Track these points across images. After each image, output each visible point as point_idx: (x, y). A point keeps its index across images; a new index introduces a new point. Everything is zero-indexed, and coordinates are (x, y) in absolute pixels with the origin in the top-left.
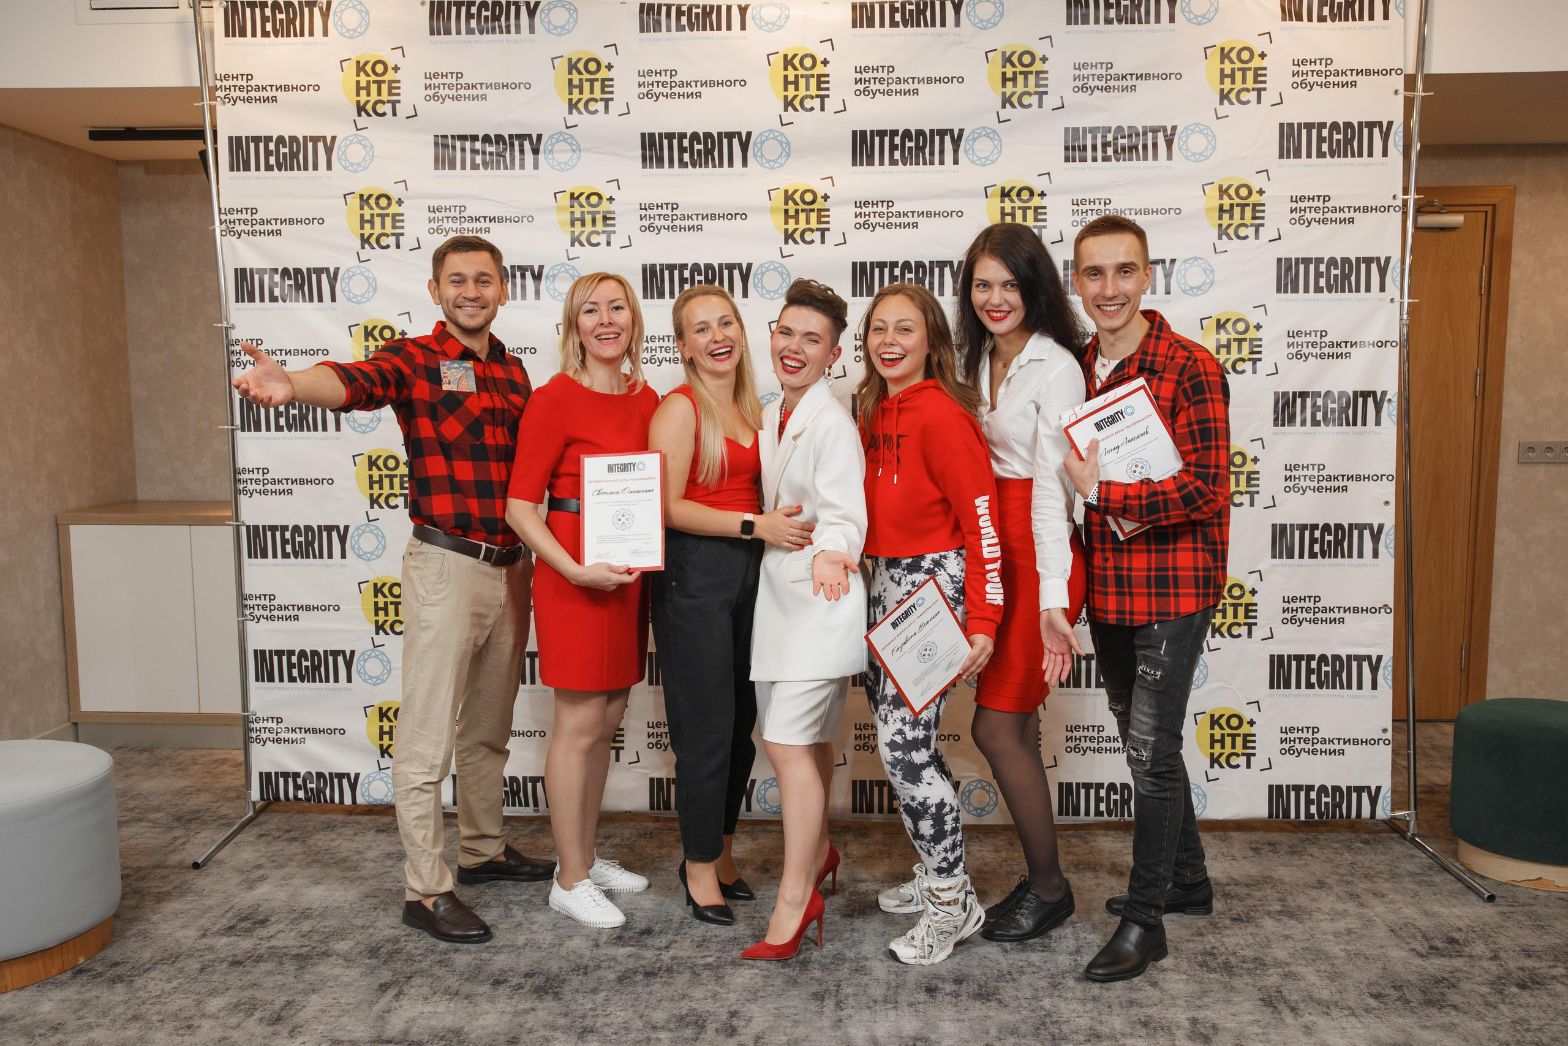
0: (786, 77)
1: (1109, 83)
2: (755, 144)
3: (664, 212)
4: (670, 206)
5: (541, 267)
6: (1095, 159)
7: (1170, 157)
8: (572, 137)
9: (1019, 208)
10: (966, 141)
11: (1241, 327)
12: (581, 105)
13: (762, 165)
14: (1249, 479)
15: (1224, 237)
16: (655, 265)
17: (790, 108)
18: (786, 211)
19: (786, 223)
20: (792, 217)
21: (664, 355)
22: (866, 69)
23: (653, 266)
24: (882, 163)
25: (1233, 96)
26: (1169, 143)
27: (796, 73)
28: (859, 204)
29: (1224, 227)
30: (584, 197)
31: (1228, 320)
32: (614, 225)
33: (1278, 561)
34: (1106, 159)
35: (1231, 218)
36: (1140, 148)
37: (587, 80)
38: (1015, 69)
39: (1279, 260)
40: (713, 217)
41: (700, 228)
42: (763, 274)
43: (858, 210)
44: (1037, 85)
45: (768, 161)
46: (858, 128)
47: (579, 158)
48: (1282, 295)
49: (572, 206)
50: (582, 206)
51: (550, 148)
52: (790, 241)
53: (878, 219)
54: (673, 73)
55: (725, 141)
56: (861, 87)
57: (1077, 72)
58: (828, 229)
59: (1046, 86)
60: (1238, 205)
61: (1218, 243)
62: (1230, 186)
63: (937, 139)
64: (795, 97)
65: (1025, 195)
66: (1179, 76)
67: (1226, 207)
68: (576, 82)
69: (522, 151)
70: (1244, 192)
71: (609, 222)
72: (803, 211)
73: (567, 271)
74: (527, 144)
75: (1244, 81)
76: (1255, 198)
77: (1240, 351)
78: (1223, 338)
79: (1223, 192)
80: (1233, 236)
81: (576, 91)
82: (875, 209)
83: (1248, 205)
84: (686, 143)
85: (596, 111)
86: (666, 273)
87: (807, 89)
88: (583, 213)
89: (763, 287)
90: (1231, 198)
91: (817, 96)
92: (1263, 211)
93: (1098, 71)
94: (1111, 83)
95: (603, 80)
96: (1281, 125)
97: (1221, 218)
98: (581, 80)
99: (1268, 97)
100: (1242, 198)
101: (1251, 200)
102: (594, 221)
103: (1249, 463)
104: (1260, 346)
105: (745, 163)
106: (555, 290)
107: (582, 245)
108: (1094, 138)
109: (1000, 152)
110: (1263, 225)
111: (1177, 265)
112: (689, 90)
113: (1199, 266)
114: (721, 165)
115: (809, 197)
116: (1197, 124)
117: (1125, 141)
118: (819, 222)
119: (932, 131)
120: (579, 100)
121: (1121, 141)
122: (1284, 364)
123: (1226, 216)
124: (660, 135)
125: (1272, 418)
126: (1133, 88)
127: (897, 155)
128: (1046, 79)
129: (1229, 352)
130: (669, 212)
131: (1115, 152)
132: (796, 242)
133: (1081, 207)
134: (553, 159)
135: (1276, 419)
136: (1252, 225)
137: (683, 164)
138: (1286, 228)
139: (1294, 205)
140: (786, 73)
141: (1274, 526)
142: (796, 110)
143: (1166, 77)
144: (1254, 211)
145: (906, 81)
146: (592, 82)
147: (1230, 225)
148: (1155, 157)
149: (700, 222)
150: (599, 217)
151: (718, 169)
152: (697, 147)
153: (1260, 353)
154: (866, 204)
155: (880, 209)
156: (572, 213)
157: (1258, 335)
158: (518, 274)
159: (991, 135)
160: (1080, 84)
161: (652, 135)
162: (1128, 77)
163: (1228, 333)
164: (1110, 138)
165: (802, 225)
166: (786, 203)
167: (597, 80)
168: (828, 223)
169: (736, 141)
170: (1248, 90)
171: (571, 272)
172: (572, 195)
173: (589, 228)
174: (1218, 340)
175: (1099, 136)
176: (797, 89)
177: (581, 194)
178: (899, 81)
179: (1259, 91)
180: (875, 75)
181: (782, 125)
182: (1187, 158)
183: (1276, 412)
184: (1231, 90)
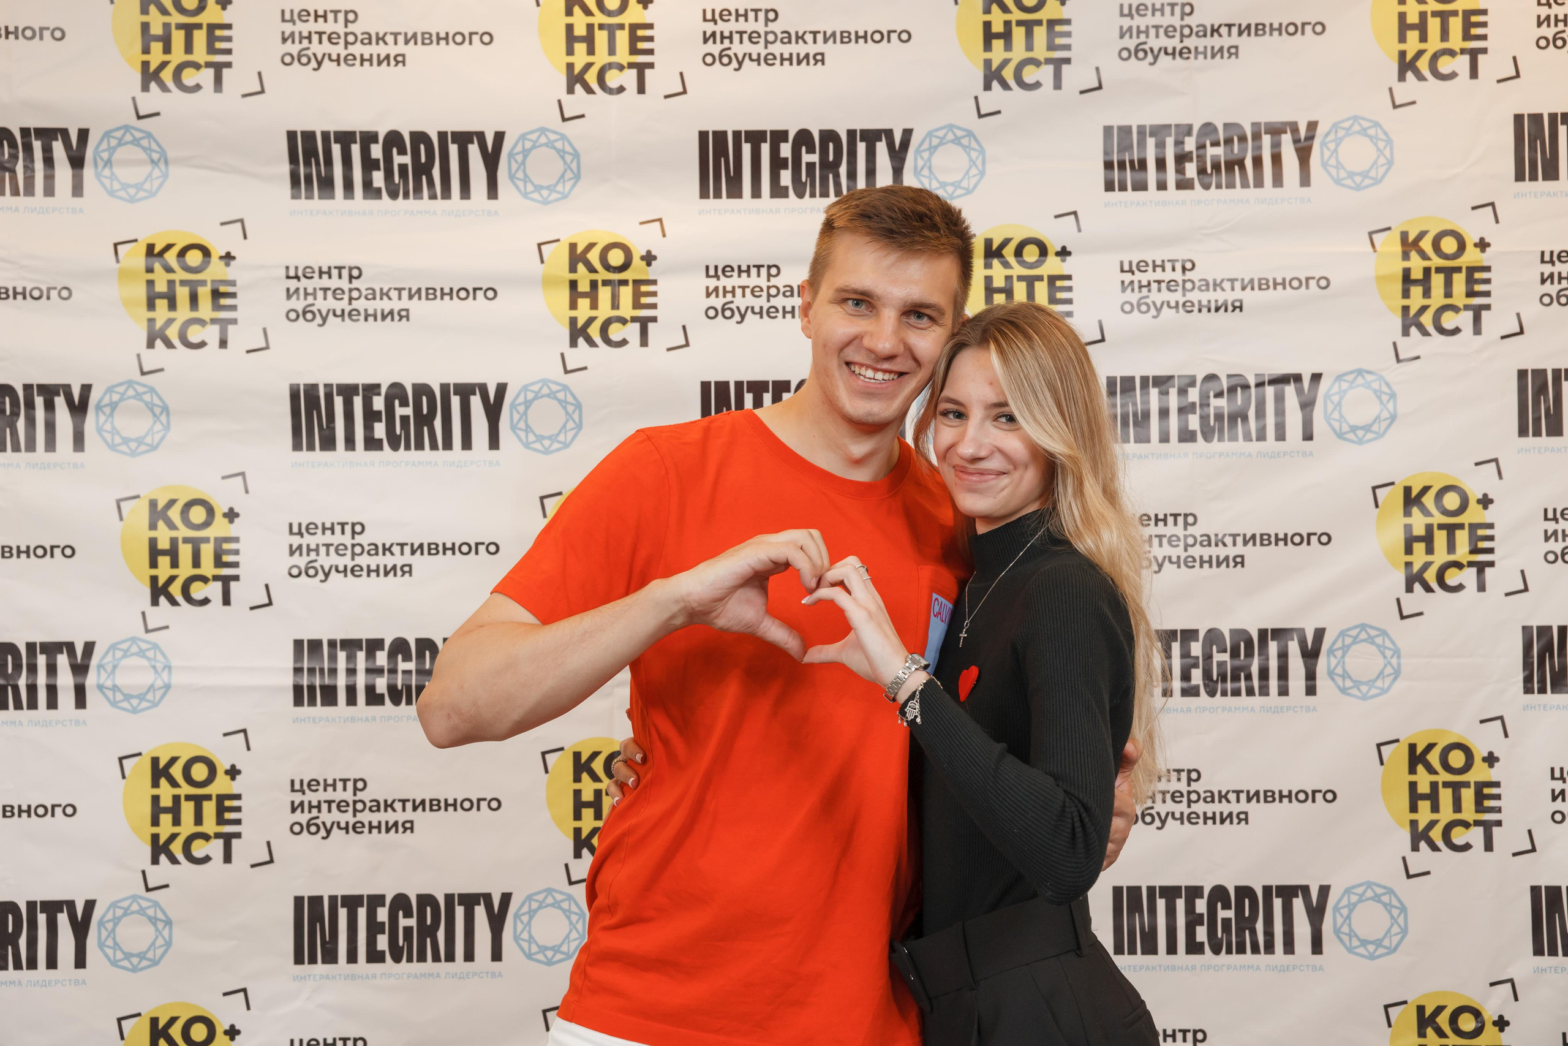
0: (570, 28)
1: (1188, 42)
2: (511, 155)
3: (334, 283)
4: (345, 273)
5: (86, 389)
6: (1162, 186)
7: (1305, 181)
8: (149, 136)
9: (1021, 278)
10: (918, 151)
11: (1452, 501)
12: (167, 75)
13: (525, 195)
14: (1480, 798)
15: (1414, 330)
16: (315, 387)
17: (578, 88)
18: (573, 284)
19: (573, 306)
20: (584, 295)
21: (334, 559)
22: (724, 15)
23: (312, 389)
24: (756, 193)
25: (1423, 64)
26: (1304, 154)
27: (590, 20)
28: (714, 272)
29: (1412, 312)
30: (174, 252)
31: (1426, 489)
32: (233, 308)
33: (1546, 960)
34: (1184, 184)
35: (1427, 293)
36: (1249, 163)
37: (180, 26)
38: (1008, 17)
39: (1522, 374)
40: (431, 293)
41: (404, 315)
42: (528, 404)
43: (712, 283)
44: (1051, 47)
45: (538, 188)
46: (711, 127)
47: (165, 176)
48: (1530, 441)
49: (150, 270)
50: (169, 270)
51: (105, 155)
52: (581, 341)
53: (750, 300)
54: (350, 16)
55: (453, 149)
56: (715, 49)
57: (1126, 22)
58: (654, 319)
59: (1067, 47)
60: (1439, 270)
61: (1402, 342)
62: (1422, 235)
63: (861, 147)
64: (589, 66)
65: (1031, 253)
66: (1320, 28)
67: (1417, 274)
68: (156, 29)
69: (49, 161)
70: (1449, 245)
71: (224, 301)
72: (606, 283)
73: (138, 396)
74: (58, 147)
75: (1445, 35)
76: (1472, 257)
77: (1451, 547)
78: (1418, 523)
79: (1409, 245)
80: (1430, 328)
81: (157, 47)
82: (744, 280)
83: (1458, 270)
84: (376, 151)
85: (198, 87)
86: (339, 402)
87: (612, 51)
88: (171, 283)
89: (528, 429)
90: (1424, 256)
91: (631, 65)
92: (1487, 281)
93: (1166, 20)
94: (1191, 42)
95: (212, 28)
96: (1518, 119)
97: (1406, 294)
98: (166, 26)
99: (1492, 65)
100: (1446, 257)
101: (1464, 261)
102: (194, 299)
103: (1479, 766)
104: (1491, 538)
105: (493, 190)
106: (115, 431)
107: (169, 345)
108: (1161, 145)
109: (982, 173)
110: (1487, 307)
111: (1324, 385)
112: (382, 50)
113: (1368, 386)
114: (446, 194)
115: (616, 258)
116: (1356, 118)
117: (1219, 151)
118: (637, 305)
119: (851, 134)
120: (164, 65)
121: (1211, 151)
122: (1539, 573)
123: (1416, 291)
124: (326, 135)
125: (1520, 677)
126: (1234, 52)
127: (786, 178)
128: (1068, 34)
129: (1430, 550)
130: (344, 284)
131: (1201, 171)
132: (591, 343)
133: (1138, 276)
134: (113, 177)
135: (1528, 680)
136: (1467, 307)
137: (370, 191)
138: (1532, 311)
139: (1547, 269)
140: (569, 20)
141: (1535, 890)
142: (589, 91)
143: (1296, 29)
144: (1470, 281)
145: (800, 38)
146: (189, 30)
147: (1423, 309)
148: (1278, 181)
149: (405, 303)
150: (204, 293)
151: (440, 204)
152: (398, 160)
153: (1491, 551)
154: (727, 270)
155: (753, 281)
156: (150, 283)
157: (1486, 516)
158: (39, 401)
159: (965, 141)
160: (1131, 44)
161: (309, 136)
162: (1224, 30)
163: (1426, 513)
164: (1190, 144)
165: (604, 311)
166: (573, 269)
167: (199, 26)
168: (654, 306)
169: (474, 150)
170: (1452, 53)
171: (147, 397)
172: (150, 248)
173: (183, 312)
174: (1408, 528)
175: (1170, 142)
176: (591, 51)
177: (169, 247)
178: (788, 37)
179: (1474, 54)
180: (741, 25)
181: (564, 119)
182: (1338, 182)
183: (1527, 664)
184: (1420, 53)
